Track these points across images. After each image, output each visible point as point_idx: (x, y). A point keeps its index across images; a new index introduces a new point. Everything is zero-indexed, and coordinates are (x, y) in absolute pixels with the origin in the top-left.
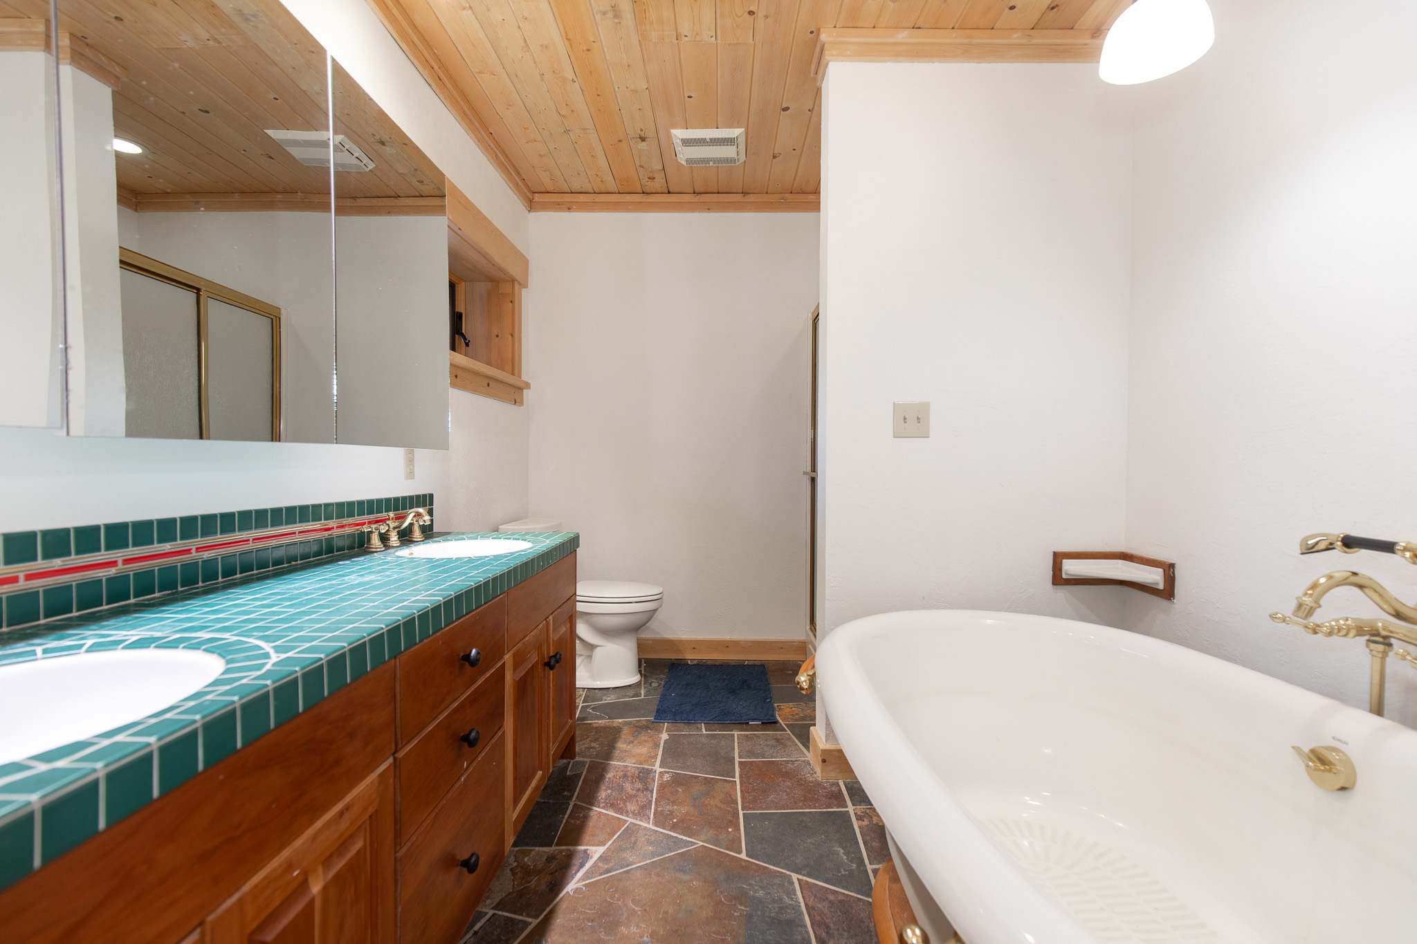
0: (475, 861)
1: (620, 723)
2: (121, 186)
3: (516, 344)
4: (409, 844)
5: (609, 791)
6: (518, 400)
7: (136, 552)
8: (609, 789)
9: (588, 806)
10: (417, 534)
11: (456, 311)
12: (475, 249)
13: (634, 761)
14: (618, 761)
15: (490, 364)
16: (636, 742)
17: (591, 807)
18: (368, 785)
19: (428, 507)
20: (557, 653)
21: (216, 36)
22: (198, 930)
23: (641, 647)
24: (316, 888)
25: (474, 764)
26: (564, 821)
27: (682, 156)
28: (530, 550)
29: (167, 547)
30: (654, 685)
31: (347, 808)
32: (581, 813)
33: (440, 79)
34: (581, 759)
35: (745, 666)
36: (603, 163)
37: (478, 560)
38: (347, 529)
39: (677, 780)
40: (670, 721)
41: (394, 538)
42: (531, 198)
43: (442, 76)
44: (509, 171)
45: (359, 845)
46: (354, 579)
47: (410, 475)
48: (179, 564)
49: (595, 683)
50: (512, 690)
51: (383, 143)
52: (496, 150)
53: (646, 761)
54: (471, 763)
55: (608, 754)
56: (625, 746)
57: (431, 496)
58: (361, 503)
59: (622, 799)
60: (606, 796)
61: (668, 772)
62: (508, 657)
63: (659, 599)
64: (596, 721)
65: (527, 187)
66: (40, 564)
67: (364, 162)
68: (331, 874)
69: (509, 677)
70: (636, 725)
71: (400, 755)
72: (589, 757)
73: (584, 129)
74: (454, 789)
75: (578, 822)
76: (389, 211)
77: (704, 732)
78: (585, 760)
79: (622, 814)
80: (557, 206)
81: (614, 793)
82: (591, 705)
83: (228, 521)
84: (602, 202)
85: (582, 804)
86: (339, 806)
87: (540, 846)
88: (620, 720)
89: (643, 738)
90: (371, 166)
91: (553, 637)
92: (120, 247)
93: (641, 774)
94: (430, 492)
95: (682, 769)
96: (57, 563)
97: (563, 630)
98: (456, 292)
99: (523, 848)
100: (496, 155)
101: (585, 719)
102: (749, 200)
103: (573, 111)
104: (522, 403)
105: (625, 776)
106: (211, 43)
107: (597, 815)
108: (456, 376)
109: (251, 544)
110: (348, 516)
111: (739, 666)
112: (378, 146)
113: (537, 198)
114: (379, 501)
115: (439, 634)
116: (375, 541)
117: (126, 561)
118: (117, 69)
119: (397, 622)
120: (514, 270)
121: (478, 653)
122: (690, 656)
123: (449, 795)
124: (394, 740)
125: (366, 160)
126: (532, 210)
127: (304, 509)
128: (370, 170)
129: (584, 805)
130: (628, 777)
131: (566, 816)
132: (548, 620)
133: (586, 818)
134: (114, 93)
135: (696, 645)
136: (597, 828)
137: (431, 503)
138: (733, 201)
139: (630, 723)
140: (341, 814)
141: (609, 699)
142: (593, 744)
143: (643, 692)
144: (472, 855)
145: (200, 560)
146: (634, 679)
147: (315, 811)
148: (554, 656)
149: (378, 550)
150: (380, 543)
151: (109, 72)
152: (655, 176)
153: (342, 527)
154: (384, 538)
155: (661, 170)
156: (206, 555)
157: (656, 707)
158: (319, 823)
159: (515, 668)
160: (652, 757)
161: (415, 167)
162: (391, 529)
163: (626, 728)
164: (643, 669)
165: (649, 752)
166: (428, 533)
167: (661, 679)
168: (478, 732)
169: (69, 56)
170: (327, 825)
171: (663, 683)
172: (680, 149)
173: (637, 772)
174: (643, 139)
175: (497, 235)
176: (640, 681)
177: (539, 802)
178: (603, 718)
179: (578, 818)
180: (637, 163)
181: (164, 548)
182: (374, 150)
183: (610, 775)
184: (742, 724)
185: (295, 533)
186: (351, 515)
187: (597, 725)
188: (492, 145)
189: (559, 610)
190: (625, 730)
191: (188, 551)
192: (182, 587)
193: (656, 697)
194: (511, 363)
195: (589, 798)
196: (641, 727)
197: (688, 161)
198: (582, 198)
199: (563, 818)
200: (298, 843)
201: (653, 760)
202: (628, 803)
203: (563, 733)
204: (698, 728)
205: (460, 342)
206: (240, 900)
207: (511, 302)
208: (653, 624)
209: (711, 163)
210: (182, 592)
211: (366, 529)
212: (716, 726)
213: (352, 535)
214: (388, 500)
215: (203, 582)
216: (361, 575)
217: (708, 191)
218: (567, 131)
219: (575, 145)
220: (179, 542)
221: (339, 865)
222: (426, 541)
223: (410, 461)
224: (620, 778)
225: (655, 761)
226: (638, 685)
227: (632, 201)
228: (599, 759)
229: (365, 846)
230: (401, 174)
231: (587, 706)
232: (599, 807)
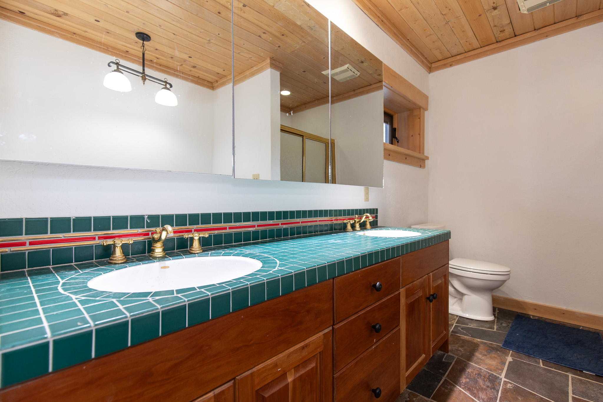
0: (378, 392)
1: (478, 341)
2: (282, 106)
3: (421, 138)
4: (341, 372)
5: (468, 380)
6: (422, 165)
7: (261, 223)
8: (468, 378)
9: (454, 384)
10: (368, 226)
11: (393, 127)
12: (400, 95)
13: (486, 367)
14: (475, 363)
15: (408, 149)
16: (488, 356)
17: (455, 385)
18: (318, 338)
19: (375, 214)
20: (434, 294)
21: (304, 40)
22: (233, 381)
23: (495, 300)
24: (290, 379)
25: (381, 341)
26: (438, 387)
27: (524, 8)
28: (418, 237)
29: (271, 222)
30: (504, 325)
31: (306, 346)
32: (449, 386)
33: (382, 21)
34: (452, 354)
35: (580, 330)
36: (470, 33)
37: (389, 239)
38: (338, 221)
39: (516, 391)
40: (514, 350)
41: (357, 226)
42: (430, 66)
43: (384, 19)
44: (418, 55)
45: (313, 365)
46: (332, 241)
47: (367, 199)
48: (275, 229)
49: (465, 315)
50: (405, 308)
51: (362, 62)
52: (411, 47)
53: (495, 370)
54: (379, 340)
55: (470, 357)
56: (480, 356)
57: (377, 209)
58: (344, 211)
59: (476, 388)
60: (465, 382)
61: (511, 383)
62: (402, 291)
63: (508, 274)
64: (463, 336)
65: (428, 61)
66: (233, 224)
67: (356, 73)
68: (298, 375)
69: (403, 301)
70: (490, 346)
71: (336, 327)
72: (457, 355)
73: (457, 17)
74: (368, 351)
75: (446, 391)
76: (368, 92)
77: (542, 366)
78: (455, 356)
79: (475, 397)
80: (444, 66)
81: (471, 382)
82: (461, 326)
83: (292, 214)
84: (470, 56)
85: (450, 381)
86: (302, 344)
87: (422, 395)
88: (479, 340)
89: (493, 355)
90: (359, 74)
91: (433, 285)
92: (281, 125)
93: (491, 377)
94: (376, 208)
95: (522, 385)
96: (238, 224)
97: (439, 282)
98: (394, 119)
99: (413, 392)
100: (411, 50)
101: (456, 332)
102: (582, 20)
103: (450, 10)
104: (424, 167)
105: (479, 374)
106: (303, 44)
107: (458, 391)
108: (389, 155)
109: (300, 224)
110: (339, 216)
111: (574, 329)
112: (361, 65)
113: (433, 65)
114: (353, 210)
115: (359, 271)
116: (349, 227)
117: (258, 226)
118: (281, 65)
119: (334, 261)
120: (420, 102)
121: (380, 285)
122: (532, 313)
123: (365, 353)
124: (332, 319)
125: (356, 72)
126: (431, 72)
127: (321, 211)
128: (358, 76)
129: (452, 382)
130: (482, 376)
131: (440, 384)
132: (429, 275)
133: (451, 391)
134: (281, 74)
135: (536, 307)
136: (458, 399)
137: (377, 213)
138: (568, 24)
139: (485, 343)
140: (303, 348)
141: (472, 325)
142: (460, 349)
143: (495, 327)
144: (378, 388)
145: (282, 228)
146: (491, 318)
147: (289, 344)
148: (433, 295)
149: (350, 231)
150: (351, 228)
151: (279, 67)
152: (505, 29)
153: (337, 220)
154: (353, 226)
155: (509, 24)
156: (284, 226)
157: (504, 339)
158: (292, 349)
159: (407, 297)
160: (500, 370)
161: (376, 69)
162: (356, 222)
163: (482, 345)
164: (496, 313)
165: (497, 365)
166: (374, 225)
167: (509, 323)
168: (380, 326)
169: (269, 65)
170: (296, 351)
171: (510, 325)
172: (522, 4)
173: (487, 375)
174: (495, 8)
175: (411, 86)
176: (494, 320)
177: (425, 370)
178: (467, 335)
179: (446, 388)
180: (492, 25)
181: (270, 222)
182: (359, 66)
183: (469, 370)
184: (577, 370)
185: (317, 221)
186: (340, 215)
187: (463, 338)
188: (409, 45)
189: (436, 271)
190: (482, 347)
191: (278, 224)
192: (276, 238)
193: (505, 332)
194: (419, 147)
195: (455, 379)
196: (492, 348)
197: (528, 10)
198: (458, 57)
199: (438, 385)
200: (281, 356)
201: (500, 371)
202: (480, 392)
203: (440, 338)
204: (536, 362)
205: (395, 141)
206: (252, 374)
207: (419, 118)
208: (503, 288)
209: (548, 4)
210: (276, 239)
211: (345, 221)
212: (552, 365)
213: (340, 224)
214: (356, 210)
215: (283, 237)
216: (335, 240)
217: (546, 25)
218: (447, 23)
219: (453, 29)
220: (275, 220)
221: (302, 372)
222: (372, 229)
223: (367, 194)
224: (476, 374)
225: (502, 373)
226: (492, 322)
227: (489, 49)
228: (463, 358)
229: (316, 366)
230: (371, 74)
231: (459, 326)
232: (460, 387)
